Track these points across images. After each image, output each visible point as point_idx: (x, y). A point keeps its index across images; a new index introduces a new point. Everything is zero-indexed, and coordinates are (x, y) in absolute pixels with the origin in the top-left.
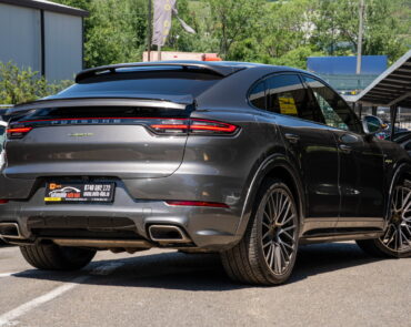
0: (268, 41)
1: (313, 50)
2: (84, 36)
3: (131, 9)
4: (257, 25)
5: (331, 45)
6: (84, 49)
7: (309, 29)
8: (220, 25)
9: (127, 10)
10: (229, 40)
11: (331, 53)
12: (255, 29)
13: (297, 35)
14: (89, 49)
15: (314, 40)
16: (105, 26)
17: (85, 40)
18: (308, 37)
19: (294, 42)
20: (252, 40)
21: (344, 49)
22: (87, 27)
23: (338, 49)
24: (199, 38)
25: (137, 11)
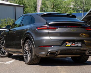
0: (63, 9)
1: (73, 11)
2: (23, 10)
3: (33, 3)
4: (61, 6)
5: (77, 10)
6: (23, 13)
7: (72, 6)
8: (53, 6)
9: (32, 4)
10: (55, 10)
11: (77, 12)
12: (60, 7)
13: (69, 8)
14: (25, 13)
15: (73, 9)
16: (28, 8)
17: (24, 11)
18: (72, 8)
19: (69, 10)
20: (60, 9)
21: (80, 11)
22: (24, 8)
23: (79, 11)
24: (48, 9)
25: (35, 4)
